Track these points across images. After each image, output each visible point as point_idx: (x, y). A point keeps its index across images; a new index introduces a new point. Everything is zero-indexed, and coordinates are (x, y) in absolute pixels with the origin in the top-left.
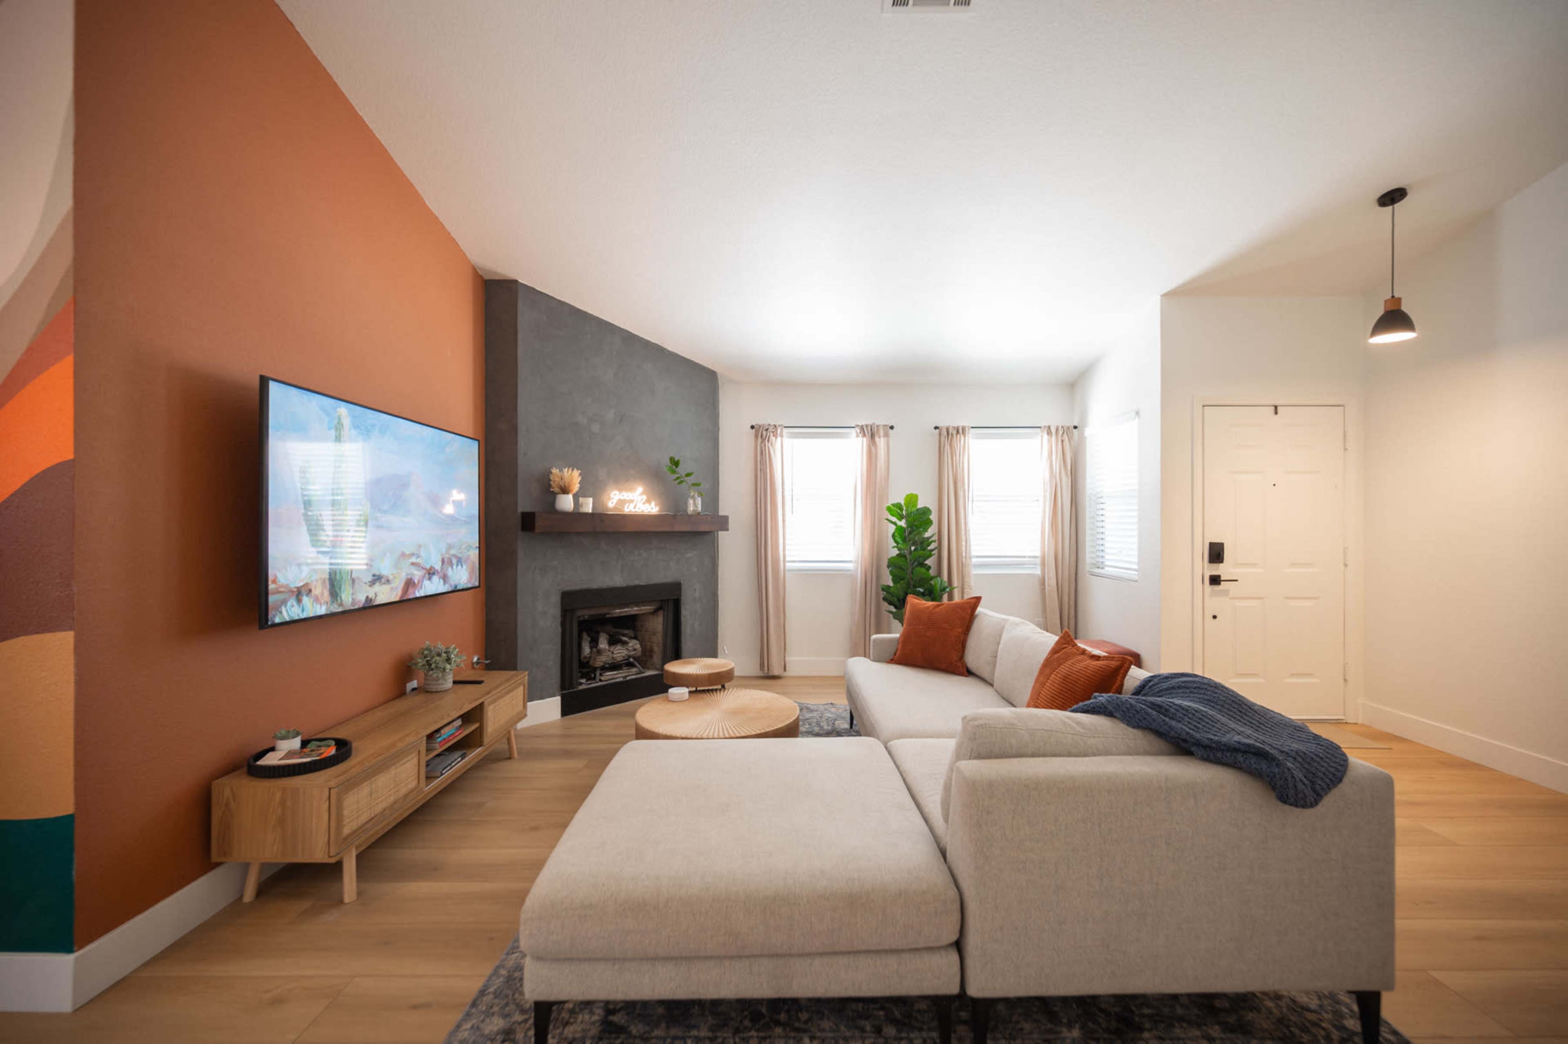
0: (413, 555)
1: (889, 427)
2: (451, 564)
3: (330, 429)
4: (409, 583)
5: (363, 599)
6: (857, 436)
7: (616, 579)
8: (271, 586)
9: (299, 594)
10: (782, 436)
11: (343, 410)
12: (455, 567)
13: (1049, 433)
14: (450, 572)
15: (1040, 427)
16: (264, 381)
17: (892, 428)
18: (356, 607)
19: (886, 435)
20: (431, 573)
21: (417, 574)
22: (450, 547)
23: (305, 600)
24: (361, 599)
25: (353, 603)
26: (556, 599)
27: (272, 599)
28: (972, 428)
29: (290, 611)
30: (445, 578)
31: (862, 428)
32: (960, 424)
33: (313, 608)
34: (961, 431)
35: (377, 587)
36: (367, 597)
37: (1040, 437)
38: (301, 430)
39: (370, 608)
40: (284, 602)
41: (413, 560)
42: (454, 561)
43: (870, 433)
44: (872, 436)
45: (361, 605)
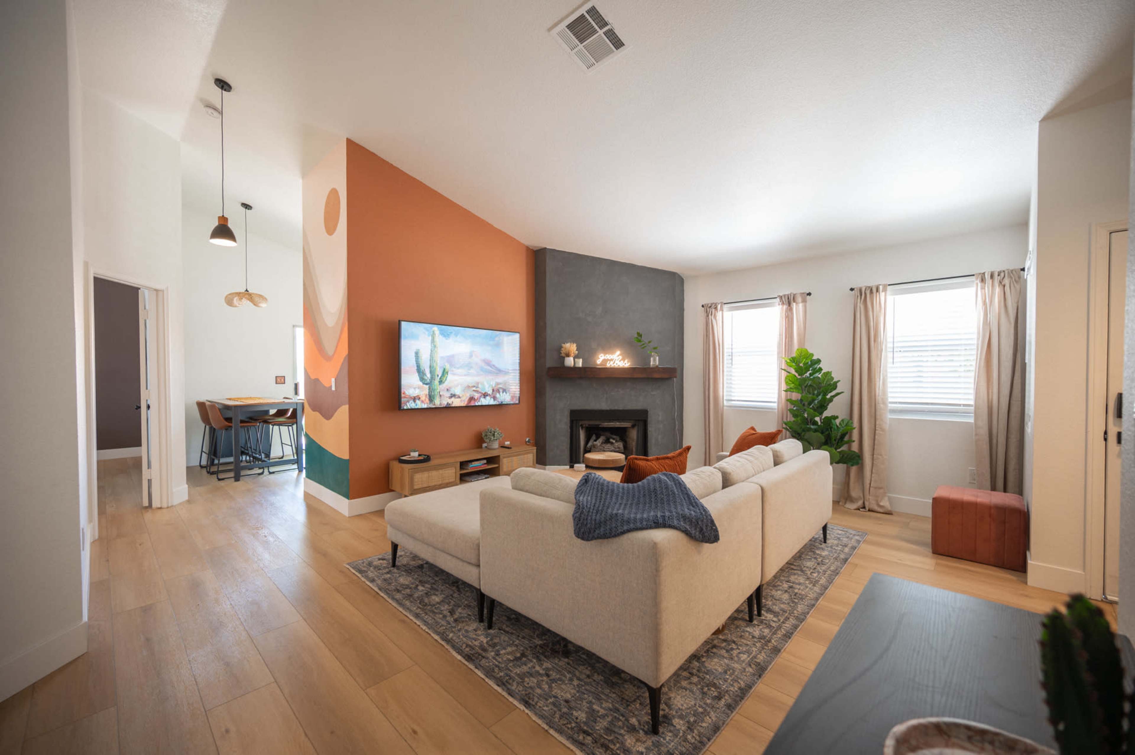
0: (474, 386)
1: (806, 295)
2: (499, 392)
3: (429, 336)
4: (472, 399)
5: (446, 403)
6: (779, 304)
7: (603, 405)
8: (403, 395)
9: (414, 399)
10: (722, 310)
11: (436, 328)
12: (501, 393)
13: (983, 280)
14: (498, 395)
15: (973, 275)
16: (400, 322)
17: (809, 294)
18: (442, 406)
19: (804, 301)
20: (485, 395)
21: (476, 395)
22: (498, 384)
23: (417, 401)
24: (444, 403)
25: (441, 404)
26: (567, 413)
27: (403, 400)
28: (889, 285)
29: (411, 405)
30: (495, 398)
31: (781, 297)
32: (873, 283)
33: (419, 405)
34: (874, 290)
35: (453, 399)
36: (448, 403)
37: (975, 285)
38: (414, 337)
39: (448, 408)
40: (408, 401)
41: (474, 389)
42: (501, 391)
43: (788, 301)
44: (789, 304)
45: (444, 406)
